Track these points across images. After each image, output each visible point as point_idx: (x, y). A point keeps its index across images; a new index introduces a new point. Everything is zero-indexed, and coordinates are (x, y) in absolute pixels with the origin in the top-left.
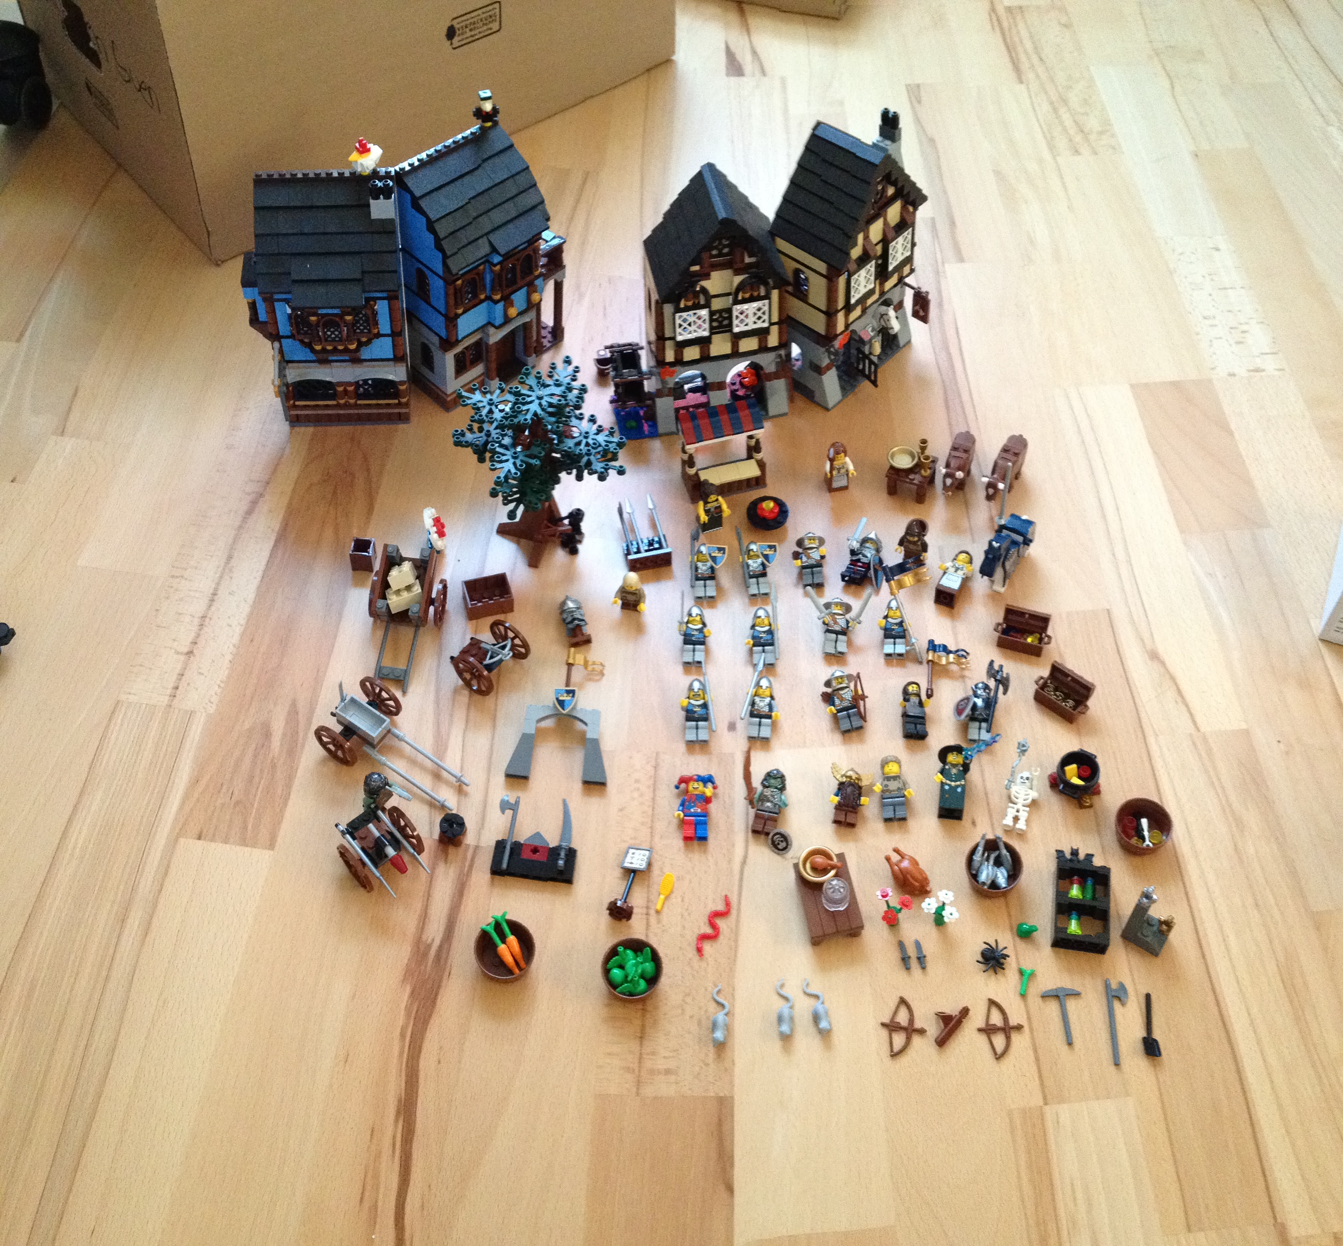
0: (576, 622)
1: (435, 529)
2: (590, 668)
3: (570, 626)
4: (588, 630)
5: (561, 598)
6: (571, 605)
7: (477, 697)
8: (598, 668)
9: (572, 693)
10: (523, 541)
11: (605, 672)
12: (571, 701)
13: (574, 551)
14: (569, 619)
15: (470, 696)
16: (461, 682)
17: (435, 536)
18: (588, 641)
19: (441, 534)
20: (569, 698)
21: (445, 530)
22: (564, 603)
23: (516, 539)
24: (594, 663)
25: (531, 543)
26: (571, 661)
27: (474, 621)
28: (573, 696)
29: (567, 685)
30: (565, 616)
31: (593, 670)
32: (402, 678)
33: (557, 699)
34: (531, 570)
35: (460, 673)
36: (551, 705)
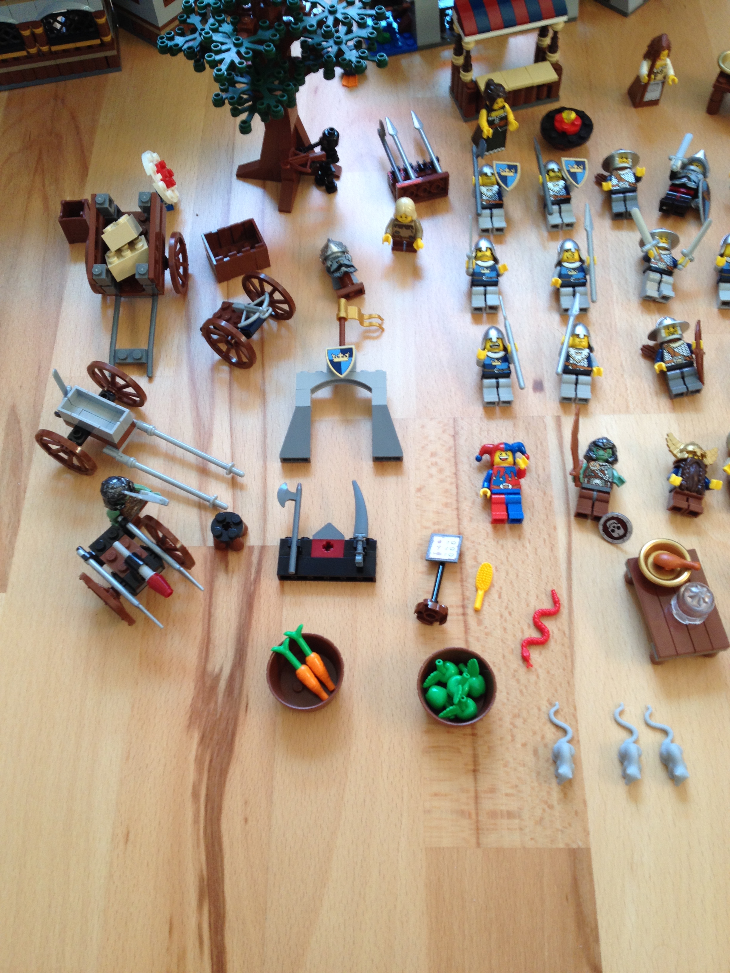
0: (344, 269)
1: (159, 176)
2: (366, 323)
3: (337, 275)
4: (357, 278)
5: (321, 244)
6: (334, 248)
7: (238, 372)
8: (376, 321)
9: (348, 352)
10: (269, 183)
11: (384, 326)
12: (349, 362)
13: (331, 189)
14: (335, 266)
15: (231, 372)
16: (217, 357)
17: (162, 184)
18: (360, 291)
19: (169, 182)
20: (345, 359)
21: (174, 178)
22: (327, 247)
23: (261, 182)
24: (371, 317)
25: (279, 185)
26: (343, 314)
27: (225, 284)
28: (351, 356)
29: (342, 341)
30: (329, 263)
31: (371, 325)
32: (144, 361)
33: (332, 361)
34: (284, 216)
35: (213, 344)
36: (325, 370)
